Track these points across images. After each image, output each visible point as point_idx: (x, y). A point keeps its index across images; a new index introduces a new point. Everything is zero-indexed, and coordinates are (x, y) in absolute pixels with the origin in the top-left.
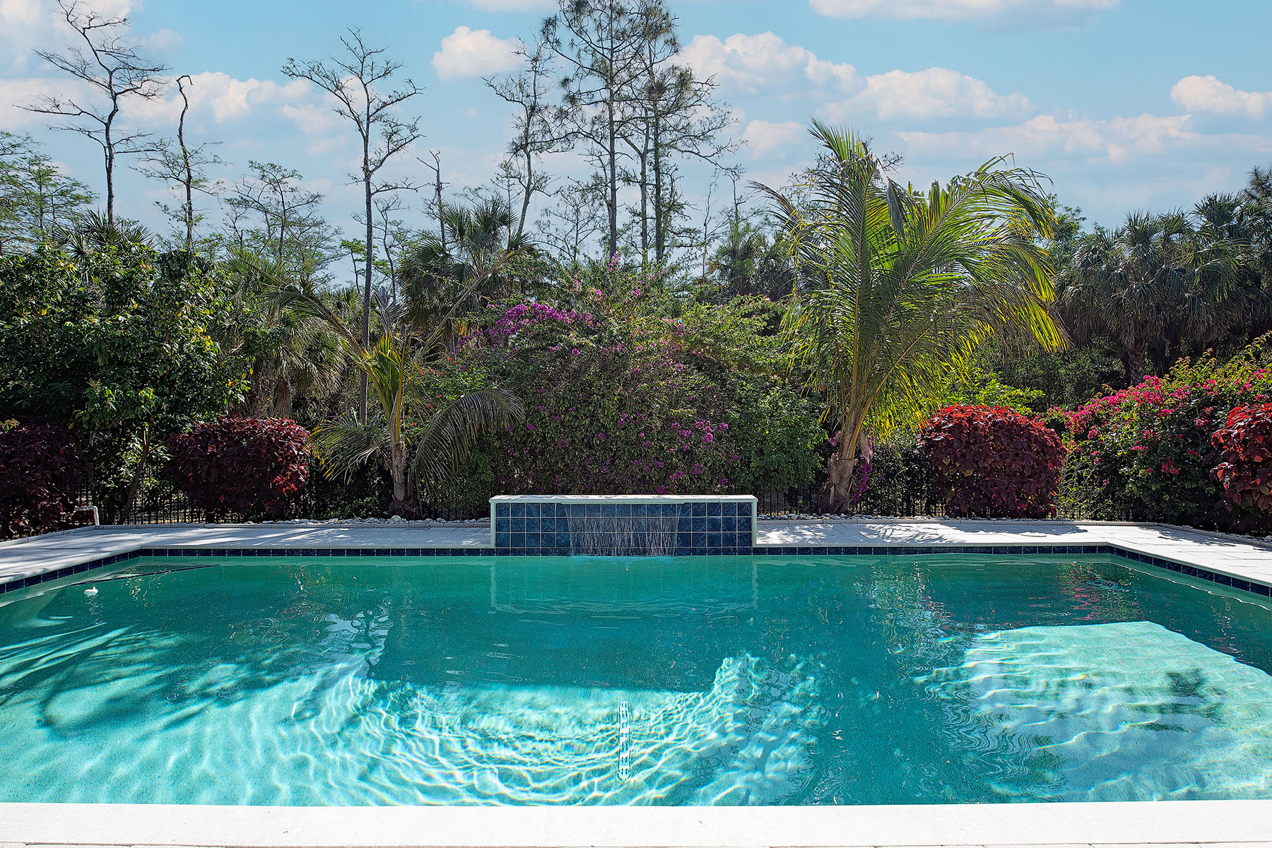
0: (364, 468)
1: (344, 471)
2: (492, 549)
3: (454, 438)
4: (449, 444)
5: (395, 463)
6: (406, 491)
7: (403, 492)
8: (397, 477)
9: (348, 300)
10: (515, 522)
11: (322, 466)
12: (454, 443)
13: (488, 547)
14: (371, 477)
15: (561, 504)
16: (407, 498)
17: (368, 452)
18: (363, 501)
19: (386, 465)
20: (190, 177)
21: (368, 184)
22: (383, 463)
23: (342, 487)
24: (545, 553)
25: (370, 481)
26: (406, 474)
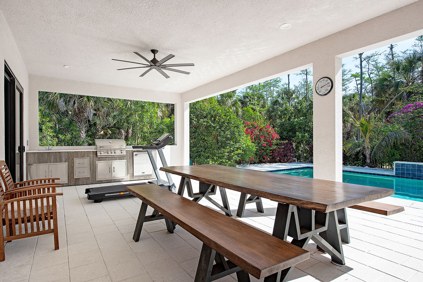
0: (358, 153)
1: (352, 154)
2: (394, 176)
3: (385, 145)
4: (384, 147)
5: (367, 152)
6: (370, 160)
7: (370, 161)
8: (368, 156)
9: (354, 97)
10: (402, 169)
11: (346, 152)
12: (385, 147)
13: (393, 175)
14: (360, 156)
15: (418, 165)
16: (371, 162)
17: (359, 149)
18: (357, 162)
19: (364, 153)
20: (307, 72)
21: (361, 58)
22: (363, 152)
23: (351, 158)
24: (412, 178)
25: (359, 157)
26: (370, 155)
